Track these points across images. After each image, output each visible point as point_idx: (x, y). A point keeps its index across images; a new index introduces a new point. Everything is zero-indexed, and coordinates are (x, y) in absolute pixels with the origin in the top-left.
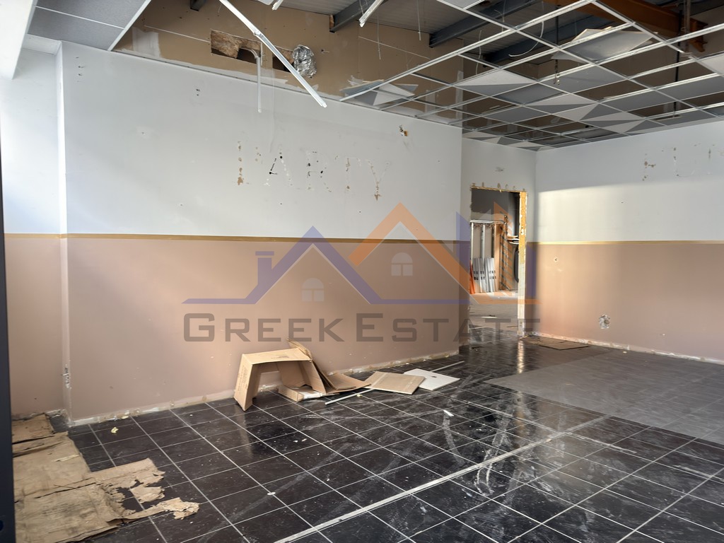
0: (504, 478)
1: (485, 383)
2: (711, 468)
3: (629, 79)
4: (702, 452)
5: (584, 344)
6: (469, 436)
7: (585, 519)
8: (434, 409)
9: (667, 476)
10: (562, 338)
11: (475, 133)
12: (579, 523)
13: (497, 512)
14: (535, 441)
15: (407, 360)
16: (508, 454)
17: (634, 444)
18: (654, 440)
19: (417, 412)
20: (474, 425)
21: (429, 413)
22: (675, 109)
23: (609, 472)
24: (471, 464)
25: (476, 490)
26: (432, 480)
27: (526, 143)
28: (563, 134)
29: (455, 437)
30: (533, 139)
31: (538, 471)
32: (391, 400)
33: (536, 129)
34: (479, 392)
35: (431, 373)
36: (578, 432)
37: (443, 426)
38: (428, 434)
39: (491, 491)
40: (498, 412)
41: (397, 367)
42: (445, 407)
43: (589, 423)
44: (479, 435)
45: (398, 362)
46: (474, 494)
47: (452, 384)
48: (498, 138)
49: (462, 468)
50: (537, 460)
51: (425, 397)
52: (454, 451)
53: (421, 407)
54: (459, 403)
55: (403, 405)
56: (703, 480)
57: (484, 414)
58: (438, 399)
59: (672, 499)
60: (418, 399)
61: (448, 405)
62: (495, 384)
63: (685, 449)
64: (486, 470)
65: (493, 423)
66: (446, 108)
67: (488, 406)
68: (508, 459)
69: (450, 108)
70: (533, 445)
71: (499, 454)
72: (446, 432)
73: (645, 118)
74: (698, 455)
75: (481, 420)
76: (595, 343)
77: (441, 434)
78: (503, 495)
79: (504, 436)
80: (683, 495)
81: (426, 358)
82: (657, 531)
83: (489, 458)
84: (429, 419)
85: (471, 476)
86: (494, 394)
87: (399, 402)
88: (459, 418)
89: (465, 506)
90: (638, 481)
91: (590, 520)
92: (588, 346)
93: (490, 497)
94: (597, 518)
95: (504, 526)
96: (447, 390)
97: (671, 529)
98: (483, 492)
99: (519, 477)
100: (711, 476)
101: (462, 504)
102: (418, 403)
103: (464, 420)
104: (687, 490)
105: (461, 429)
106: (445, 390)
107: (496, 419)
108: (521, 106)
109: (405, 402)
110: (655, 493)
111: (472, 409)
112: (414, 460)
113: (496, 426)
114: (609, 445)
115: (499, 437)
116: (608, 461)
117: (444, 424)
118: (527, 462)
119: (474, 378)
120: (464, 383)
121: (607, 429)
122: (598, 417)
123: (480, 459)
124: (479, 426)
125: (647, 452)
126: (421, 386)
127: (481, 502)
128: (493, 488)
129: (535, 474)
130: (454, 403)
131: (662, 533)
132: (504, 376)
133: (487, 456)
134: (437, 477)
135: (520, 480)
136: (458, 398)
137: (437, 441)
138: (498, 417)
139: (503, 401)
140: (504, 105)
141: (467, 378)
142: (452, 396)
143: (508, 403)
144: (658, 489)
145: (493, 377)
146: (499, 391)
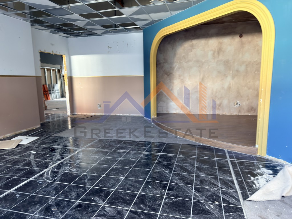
0: (57, 172)
1: (52, 137)
2: (129, 148)
3: (97, 12)
4: (127, 144)
5: (93, 115)
6: (43, 159)
7: (87, 177)
8: (27, 152)
9: (116, 154)
10: (85, 114)
11: (37, 26)
12: (85, 179)
13: (53, 185)
14: (71, 154)
15: (13, 133)
16: (59, 162)
17: (106, 146)
18: (113, 144)
19: (17, 155)
20: (45, 154)
21: (23, 154)
22: (115, 27)
23: (97, 158)
24: (42, 170)
25: (44, 180)
26: (23, 182)
27: (62, 34)
28: (77, 32)
29: (36, 161)
30: (65, 33)
31: (71, 165)
32: (3, 153)
33: (65, 28)
34: (48, 140)
35: (26, 137)
36: (87, 147)
37: (30, 158)
38: (22, 164)
39: (51, 178)
40: (56, 147)
41: (7, 138)
42: (32, 150)
43: (92, 143)
44: (47, 158)
45: (8, 135)
46: (43, 182)
47: (36, 140)
48: (50, 30)
49: (38, 173)
50: (71, 161)
51: (22, 148)
52: (35, 167)
53: (20, 153)
54: (39, 147)
55: (10, 154)
56: (125, 153)
57: (50, 149)
58: (29, 147)
59: (116, 161)
60: (18, 150)
61: (33, 149)
62: (56, 136)
63: (122, 145)
64: (49, 171)
65: (54, 152)
66: (19, 12)
67: (52, 145)
68: (59, 164)
69: (21, 12)
70: (70, 156)
71: (55, 163)
72: (31, 161)
73: (106, 29)
74: (125, 145)
75: (49, 152)
76: (97, 114)
77: (29, 162)
78: (56, 178)
79: (58, 155)
80: (119, 159)
81: (24, 131)
82: (110, 173)
83: (51, 165)
84: (24, 157)
85: (42, 176)
86: (55, 140)
87: (7, 153)
88: (38, 153)
89: (38, 188)
90: (106, 159)
91: (89, 177)
92: (94, 116)
93: (50, 181)
94: (91, 176)
95: (55, 190)
96: (34, 143)
97: (115, 171)
98: (47, 180)
99: (63, 170)
100: (128, 151)
101: (37, 187)
102: (18, 151)
103: (40, 153)
104: (121, 157)
105: (39, 158)
106: (33, 143)
107: (55, 150)
108: (56, 17)
109: (11, 152)
110: (111, 161)
111: (45, 148)
112: (14, 176)
113: (55, 153)
114: (98, 149)
115: (56, 156)
116: (97, 154)
117: (31, 157)
118: (67, 163)
119: (47, 135)
120: (42, 138)
121: (98, 143)
122: (95, 140)
123: (47, 167)
124: (47, 154)
125: (110, 148)
126: (20, 144)
127: (46, 184)
128: (52, 177)
129: (70, 167)
130: (37, 147)
131: (112, 173)
132: (60, 132)
133: (50, 165)
134: (25, 180)
135: (64, 170)
136: (39, 145)
137: (27, 165)
138: (56, 149)
139: (59, 142)
140: (48, 15)
141: (44, 136)
142: (36, 145)
143: (61, 142)
144: (112, 160)
145: (55, 133)
146: (57, 138)
